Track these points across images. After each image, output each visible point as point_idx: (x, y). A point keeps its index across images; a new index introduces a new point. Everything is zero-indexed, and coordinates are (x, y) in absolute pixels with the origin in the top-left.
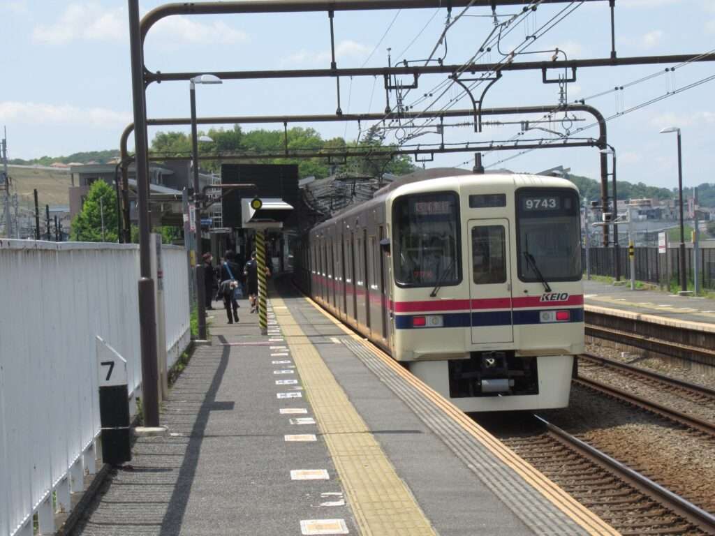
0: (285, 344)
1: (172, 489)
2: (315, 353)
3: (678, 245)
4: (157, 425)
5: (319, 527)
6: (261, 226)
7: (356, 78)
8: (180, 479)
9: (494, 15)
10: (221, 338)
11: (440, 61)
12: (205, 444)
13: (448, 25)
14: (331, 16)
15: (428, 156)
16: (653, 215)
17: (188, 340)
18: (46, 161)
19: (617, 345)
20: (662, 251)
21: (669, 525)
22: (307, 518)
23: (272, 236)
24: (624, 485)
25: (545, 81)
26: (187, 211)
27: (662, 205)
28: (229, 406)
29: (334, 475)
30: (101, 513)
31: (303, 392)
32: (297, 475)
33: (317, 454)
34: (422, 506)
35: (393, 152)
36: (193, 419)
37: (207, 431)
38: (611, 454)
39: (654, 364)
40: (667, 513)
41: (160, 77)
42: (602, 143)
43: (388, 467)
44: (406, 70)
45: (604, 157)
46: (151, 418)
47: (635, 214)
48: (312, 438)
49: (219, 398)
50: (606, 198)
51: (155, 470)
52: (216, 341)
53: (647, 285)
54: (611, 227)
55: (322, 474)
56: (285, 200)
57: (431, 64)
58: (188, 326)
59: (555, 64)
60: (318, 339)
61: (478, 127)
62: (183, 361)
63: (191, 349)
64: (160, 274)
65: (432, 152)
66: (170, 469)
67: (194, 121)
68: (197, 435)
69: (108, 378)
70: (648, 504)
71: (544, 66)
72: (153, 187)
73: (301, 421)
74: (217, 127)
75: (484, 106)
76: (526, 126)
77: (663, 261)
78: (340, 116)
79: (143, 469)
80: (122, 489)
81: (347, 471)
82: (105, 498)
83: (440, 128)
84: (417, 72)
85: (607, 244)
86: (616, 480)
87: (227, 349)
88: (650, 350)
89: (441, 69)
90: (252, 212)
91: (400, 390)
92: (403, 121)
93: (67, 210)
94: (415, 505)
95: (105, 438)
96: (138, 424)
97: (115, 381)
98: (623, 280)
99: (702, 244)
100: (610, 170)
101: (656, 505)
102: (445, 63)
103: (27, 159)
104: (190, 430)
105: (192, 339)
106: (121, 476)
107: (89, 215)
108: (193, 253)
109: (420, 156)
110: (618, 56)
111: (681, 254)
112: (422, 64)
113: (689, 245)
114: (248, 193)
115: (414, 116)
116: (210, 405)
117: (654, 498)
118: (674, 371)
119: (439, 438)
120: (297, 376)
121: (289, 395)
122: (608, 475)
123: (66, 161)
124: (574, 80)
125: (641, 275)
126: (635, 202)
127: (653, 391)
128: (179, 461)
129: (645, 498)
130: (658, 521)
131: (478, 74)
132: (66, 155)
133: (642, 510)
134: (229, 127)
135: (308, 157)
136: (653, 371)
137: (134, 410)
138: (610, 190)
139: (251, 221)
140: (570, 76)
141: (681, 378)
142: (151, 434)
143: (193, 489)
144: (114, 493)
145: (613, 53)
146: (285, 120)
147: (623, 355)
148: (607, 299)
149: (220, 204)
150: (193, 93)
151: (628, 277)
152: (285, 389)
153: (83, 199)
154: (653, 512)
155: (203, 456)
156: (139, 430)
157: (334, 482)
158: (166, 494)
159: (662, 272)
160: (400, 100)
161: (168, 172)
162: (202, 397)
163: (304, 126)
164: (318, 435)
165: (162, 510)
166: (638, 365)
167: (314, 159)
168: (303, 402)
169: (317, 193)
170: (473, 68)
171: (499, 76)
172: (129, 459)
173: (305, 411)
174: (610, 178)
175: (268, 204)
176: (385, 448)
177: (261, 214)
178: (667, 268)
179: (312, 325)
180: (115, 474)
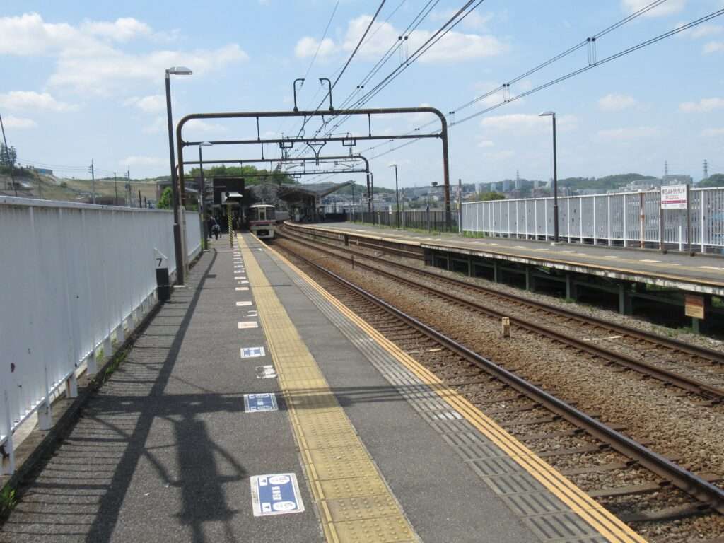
0: (240, 251)
1: (186, 310)
2: (252, 255)
3: (396, 211)
4: (183, 284)
5: (246, 325)
6: (229, 204)
7: (270, 144)
8: (190, 306)
9: (323, 119)
10: (215, 250)
11: (302, 137)
12: (203, 292)
13: (305, 122)
14: (258, 119)
15: (299, 176)
16: (388, 200)
17: (200, 250)
18: (147, 180)
19: (373, 250)
20: (390, 213)
21: (391, 320)
22: (241, 321)
23: (234, 208)
24: (374, 305)
25: (344, 145)
26: (199, 198)
27: (391, 196)
28: (214, 276)
29: (254, 303)
30: (156, 321)
31: (245, 270)
32: (239, 304)
33: (248, 295)
34: (289, 315)
35: (286, 174)
36: (198, 282)
37: (204, 287)
38: (369, 292)
39: (387, 257)
40: (391, 315)
41: (188, 144)
42: (367, 171)
43: (276, 299)
44: (288, 141)
45: (368, 176)
46: (180, 281)
47: (381, 199)
48: (247, 289)
49: (210, 273)
50: (369, 192)
51: (180, 303)
52: (212, 251)
53: (385, 226)
54: (371, 204)
55: (250, 303)
56: (240, 193)
57: (299, 138)
58: (200, 244)
59: (347, 139)
60: (253, 249)
61: (317, 164)
62: (197, 259)
63: (201, 254)
64: (184, 223)
65: (301, 174)
66: (186, 303)
67: (201, 162)
68: (200, 288)
69: (160, 265)
70: (383, 311)
71: (343, 139)
72: (186, 189)
73: (243, 282)
74: (215, 165)
75: (320, 156)
76: (336, 163)
77: (390, 216)
78: (263, 160)
79: (176, 303)
80: (166, 311)
81: (260, 302)
82: (158, 315)
83: (303, 164)
84: (293, 141)
85: (370, 210)
86: (371, 303)
87: (216, 254)
88: (385, 251)
89: (302, 140)
90: (226, 198)
91: (283, 268)
92: (288, 162)
93: (155, 200)
94: (286, 315)
95: (159, 290)
96: (175, 284)
97: (163, 266)
98: (376, 225)
99: (405, 211)
100: (370, 181)
101: (386, 312)
102: (304, 138)
103: (139, 179)
104: (197, 286)
105: (202, 249)
106: (166, 305)
107: (164, 201)
108: (202, 215)
109: (296, 176)
110: (372, 136)
111: (398, 214)
112: (295, 138)
113: (401, 211)
114: (223, 190)
115: (292, 160)
116: (207, 276)
117: (386, 309)
118: (395, 260)
119: (299, 288)
120: (243, 264)
121: (239, 272)
122: (368, 301)
123: (155, 180)
124: (355, 145)
125: (383, 223)
126: (381, 195)
127: (386, 267)
128: (191, 299)
129: (382, 309)
130: (386, 318)
131: (317, 143)
132: (156, 177)
133: (381, 314)
134: (219, 165)
135: (252, 176)
136: (387, 260)
137: (173, 279)
138: (371, 190)
139: (226, 201)
140: (353, 143)
141: (397, 262)
142: (180, 288)
143: (195, 310)
144: (162, 313)
145: (370, 135)
146: (241, 162)
147: (375, 254)
148: (369, 232)
149: (213, 196)
150: (200, 149)
151: (378, 223)
152: (237, 269)
153: (162, 195)
154: (385, 315)
155: (201, 297)
156: (175, 286)
157: (254, 307)
158: (184, 313)
159: (391, 221)
160: (286, 153)
161: (196, 183)
162: (204, 273)
163: (251, 164)
164: (249, 287)
165: (181, 319)
166: (382, 258)
167: (255, 177)
168: (245, 274)
169: (255, 192)
170: (315, 140)
171: (325, 143)
172: (169, 298)
173: (245, 278)
174: (370, 185)
175: (232, 195)
176: (276, 292)
177: (230, 199)
178: (393, 220)
179: (252, 244)
180: (163, 304)
